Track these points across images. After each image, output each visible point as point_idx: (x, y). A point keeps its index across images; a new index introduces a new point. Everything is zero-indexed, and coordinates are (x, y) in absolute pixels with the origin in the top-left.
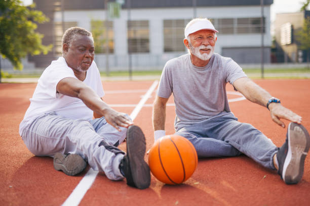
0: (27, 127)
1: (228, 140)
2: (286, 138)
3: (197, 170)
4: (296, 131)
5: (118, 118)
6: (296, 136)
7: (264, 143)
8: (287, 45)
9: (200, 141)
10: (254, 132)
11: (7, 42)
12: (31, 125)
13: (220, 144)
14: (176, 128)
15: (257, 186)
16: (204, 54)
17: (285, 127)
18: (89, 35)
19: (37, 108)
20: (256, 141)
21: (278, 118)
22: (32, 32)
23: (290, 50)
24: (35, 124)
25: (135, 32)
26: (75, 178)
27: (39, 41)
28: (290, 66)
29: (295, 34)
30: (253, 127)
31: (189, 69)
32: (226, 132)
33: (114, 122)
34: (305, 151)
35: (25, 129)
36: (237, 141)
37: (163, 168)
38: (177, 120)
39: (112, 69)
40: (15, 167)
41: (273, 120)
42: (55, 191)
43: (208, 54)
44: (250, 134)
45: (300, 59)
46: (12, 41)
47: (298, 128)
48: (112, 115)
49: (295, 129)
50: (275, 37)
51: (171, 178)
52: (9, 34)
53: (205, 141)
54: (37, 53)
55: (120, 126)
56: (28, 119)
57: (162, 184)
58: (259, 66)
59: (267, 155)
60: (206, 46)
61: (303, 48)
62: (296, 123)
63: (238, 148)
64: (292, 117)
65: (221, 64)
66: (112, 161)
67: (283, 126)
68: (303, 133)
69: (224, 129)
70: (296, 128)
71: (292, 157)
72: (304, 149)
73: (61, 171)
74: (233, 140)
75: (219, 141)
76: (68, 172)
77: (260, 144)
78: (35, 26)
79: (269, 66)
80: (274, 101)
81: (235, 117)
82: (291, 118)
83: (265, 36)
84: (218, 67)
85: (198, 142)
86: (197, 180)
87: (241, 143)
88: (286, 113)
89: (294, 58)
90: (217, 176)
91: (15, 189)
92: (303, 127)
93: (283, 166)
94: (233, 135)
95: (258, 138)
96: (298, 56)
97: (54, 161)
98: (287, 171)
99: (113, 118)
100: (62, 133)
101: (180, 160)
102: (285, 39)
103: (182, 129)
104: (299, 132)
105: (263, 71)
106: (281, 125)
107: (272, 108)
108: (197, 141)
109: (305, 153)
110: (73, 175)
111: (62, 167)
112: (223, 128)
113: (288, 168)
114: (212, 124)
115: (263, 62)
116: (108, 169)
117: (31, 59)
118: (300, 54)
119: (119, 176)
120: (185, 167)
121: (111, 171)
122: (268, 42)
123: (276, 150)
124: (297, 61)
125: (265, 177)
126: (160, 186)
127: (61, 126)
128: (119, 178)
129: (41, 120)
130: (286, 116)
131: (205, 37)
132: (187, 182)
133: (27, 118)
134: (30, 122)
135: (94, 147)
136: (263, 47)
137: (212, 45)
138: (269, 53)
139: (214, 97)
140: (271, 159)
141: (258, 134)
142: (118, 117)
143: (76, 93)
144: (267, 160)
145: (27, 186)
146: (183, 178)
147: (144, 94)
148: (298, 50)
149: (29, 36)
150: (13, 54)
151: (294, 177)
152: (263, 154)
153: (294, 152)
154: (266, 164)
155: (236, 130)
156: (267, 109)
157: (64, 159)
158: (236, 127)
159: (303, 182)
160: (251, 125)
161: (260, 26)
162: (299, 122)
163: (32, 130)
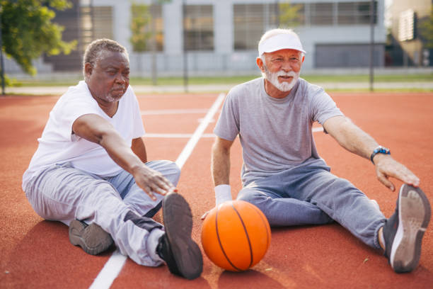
0: (31, 181)
1: (316, 201)
2: (395, 208)
3: (271, 246)
4: (411, 197)
5: (153, 180)
6: (410, 205)
7: (366, 209)
8: (408, 41)
9: (276, 203)
10: (352, 193)
11: (13, 36)
12: (38, 178)
13: (304, 207)
14: (244, 181)
15: (354, 275)
16: (284, 83)
17: (394, 190)
18: (121, 52)
19: (46, 155)
20: (355, 206)
21: (386, 176)
22: (48, 22)
23: (412, 49)
24: (42, 178)
25: (193, 21)
26: (99, 259)
27: (58, 36)
28: (412, 71)
29: (419, 26)
30: (351, 185)
31: (261, 101)
32: (313, 191)
33: (148, 186)
34: (423, 226)
35: (29, 183)
36: (328, 204)
37: (222, 249)
38: (244, 168)
39: (161, 74)
40: (15, 240)
41: (379, 179)
42: (69, 280)
43: (289, 82)
44: (347, 196)
45: (426, 62)
46: (20, 35)
47: (413, 193)
48: (145, 176)
49: (409, 196)
50: (390, 30)
51: (232, 262)
52: (15, 25)
53: (283, 204)
54: (55, 52)
55: (156, 192)
56: (34, 170)
57: (220, 270)
58: (367, 71)
59: (370, 229)
60: (287, 72)
61: (429, 45)
62: (411, 186)
63: (329, 214)
64: (406, 175)
65: (307, 97)
66: (146, 242)
67: (392, 189)
68: (421, 199)
69: (311, 184)
70: (411, 194)
71: (404, 234)
72: (421, 224)
73: (79, 246)
74: (322, 201)
75: (304, 203)
76: (89, 248)
77: (359, 211)
78: (52, 15)
79: (381, 72)
80: (381, 152)
81: (327, 166)
82: (404, 179)
83: (376, 29)
84: (302, 100)
85: (273, 206)
86: (270, 264)
87: (334, 206)
88: (398, 170)
89: (417, 60)
90: (299, 258)
91: (13, 277)
92: (421, 191)
93: (391, 247)
94: (322, 195)
95: (358, 202)
96: (422, 57)
97: (70, 231)
98: (396, 254)
99: (146, 179)
100: (76, 198)
101: (246, 236)
102: (405, 33)
103: (251, 184)
104: (414, 199)
105: (372, 80)
106: (389, 187)
107: (378, 162)
108: (272, 204)
109: (423, 229)
110: (95, 253)
111: (81, 241)
112: (309, 182)
113: (398, 250)
114: (294, 176)
115: (373, 65)
116: (142, 254)
117: (47, 59)
118: (426, 54)
119: (159, 261)
120: (253, 247)
121: (146, 256)
122: (381, 37)
123: (381, 222)
124: (422, 65)
125: (366, 260)
126: (216, 273)
127: (74, 189)
128: (159, 264)
129: (49, 174)
130: (398, 174)
131: (287, 59)
132: (255, 267)
133: (33, 168)
134: (36, 174)
135: (118, 221)
136: (373, 44)
137: (296, 70)
138: (381, 53)
139: (296, 142)
140: (376, 234)
141: (357, 195)
142: (153, 178)
143: (97, 138)
144: (369, 236)
145: (30, 272)
146: (250, 261)
147: (203, 116)
148: (424, 48)
149: (43, 28)
150: (21, 54)
151: (406, 263)
152: (365, 227)
153: (406, 228)
154: (369, 242)
155: (327, 187)
156: (370, 162)
157: (83, 230)
158: (328, 184)
159: (420, 269)
160: (348, 181)
161: (369, 14)
162: (416, 185)
163: (38, 186)
